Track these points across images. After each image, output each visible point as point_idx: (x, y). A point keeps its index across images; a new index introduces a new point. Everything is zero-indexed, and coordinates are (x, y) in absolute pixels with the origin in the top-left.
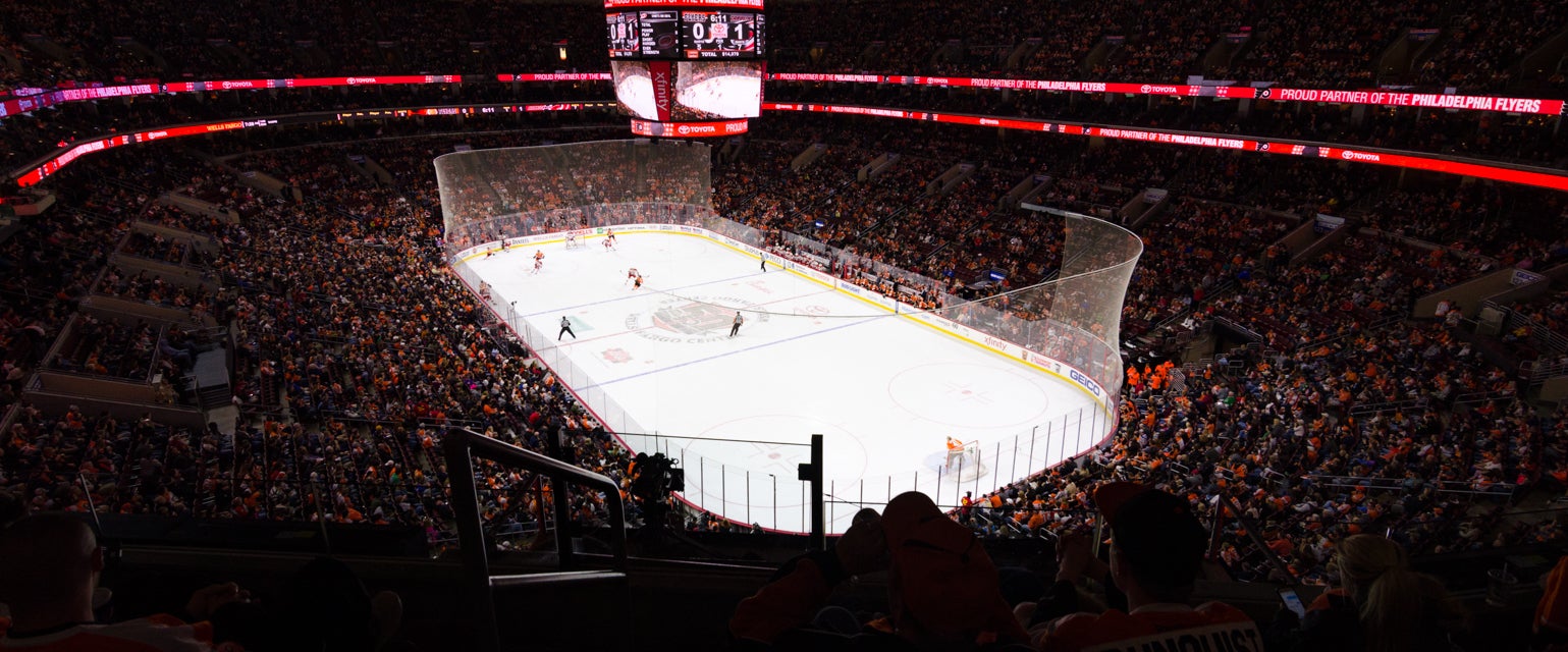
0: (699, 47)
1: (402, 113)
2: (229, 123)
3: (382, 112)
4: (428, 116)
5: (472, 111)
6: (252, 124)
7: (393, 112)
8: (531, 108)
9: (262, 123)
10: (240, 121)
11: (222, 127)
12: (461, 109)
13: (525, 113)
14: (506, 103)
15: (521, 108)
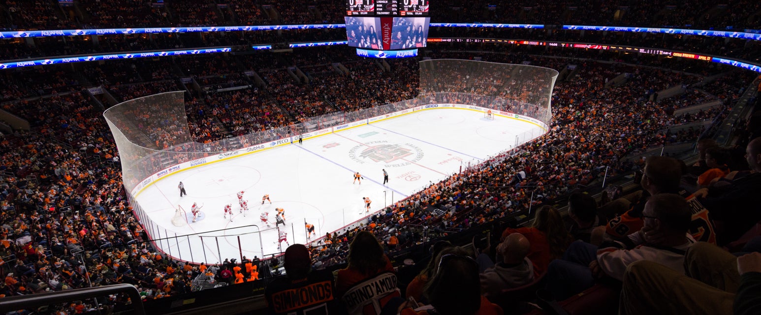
1: (512, 42)
2: (436, 39)
4: (524, 45)
5: (545, 44)
7: (508, 41)
8: (577, 46)
10: (441, 39)
13: (573, 48)
14: (563, 41)
15: (571, 45)
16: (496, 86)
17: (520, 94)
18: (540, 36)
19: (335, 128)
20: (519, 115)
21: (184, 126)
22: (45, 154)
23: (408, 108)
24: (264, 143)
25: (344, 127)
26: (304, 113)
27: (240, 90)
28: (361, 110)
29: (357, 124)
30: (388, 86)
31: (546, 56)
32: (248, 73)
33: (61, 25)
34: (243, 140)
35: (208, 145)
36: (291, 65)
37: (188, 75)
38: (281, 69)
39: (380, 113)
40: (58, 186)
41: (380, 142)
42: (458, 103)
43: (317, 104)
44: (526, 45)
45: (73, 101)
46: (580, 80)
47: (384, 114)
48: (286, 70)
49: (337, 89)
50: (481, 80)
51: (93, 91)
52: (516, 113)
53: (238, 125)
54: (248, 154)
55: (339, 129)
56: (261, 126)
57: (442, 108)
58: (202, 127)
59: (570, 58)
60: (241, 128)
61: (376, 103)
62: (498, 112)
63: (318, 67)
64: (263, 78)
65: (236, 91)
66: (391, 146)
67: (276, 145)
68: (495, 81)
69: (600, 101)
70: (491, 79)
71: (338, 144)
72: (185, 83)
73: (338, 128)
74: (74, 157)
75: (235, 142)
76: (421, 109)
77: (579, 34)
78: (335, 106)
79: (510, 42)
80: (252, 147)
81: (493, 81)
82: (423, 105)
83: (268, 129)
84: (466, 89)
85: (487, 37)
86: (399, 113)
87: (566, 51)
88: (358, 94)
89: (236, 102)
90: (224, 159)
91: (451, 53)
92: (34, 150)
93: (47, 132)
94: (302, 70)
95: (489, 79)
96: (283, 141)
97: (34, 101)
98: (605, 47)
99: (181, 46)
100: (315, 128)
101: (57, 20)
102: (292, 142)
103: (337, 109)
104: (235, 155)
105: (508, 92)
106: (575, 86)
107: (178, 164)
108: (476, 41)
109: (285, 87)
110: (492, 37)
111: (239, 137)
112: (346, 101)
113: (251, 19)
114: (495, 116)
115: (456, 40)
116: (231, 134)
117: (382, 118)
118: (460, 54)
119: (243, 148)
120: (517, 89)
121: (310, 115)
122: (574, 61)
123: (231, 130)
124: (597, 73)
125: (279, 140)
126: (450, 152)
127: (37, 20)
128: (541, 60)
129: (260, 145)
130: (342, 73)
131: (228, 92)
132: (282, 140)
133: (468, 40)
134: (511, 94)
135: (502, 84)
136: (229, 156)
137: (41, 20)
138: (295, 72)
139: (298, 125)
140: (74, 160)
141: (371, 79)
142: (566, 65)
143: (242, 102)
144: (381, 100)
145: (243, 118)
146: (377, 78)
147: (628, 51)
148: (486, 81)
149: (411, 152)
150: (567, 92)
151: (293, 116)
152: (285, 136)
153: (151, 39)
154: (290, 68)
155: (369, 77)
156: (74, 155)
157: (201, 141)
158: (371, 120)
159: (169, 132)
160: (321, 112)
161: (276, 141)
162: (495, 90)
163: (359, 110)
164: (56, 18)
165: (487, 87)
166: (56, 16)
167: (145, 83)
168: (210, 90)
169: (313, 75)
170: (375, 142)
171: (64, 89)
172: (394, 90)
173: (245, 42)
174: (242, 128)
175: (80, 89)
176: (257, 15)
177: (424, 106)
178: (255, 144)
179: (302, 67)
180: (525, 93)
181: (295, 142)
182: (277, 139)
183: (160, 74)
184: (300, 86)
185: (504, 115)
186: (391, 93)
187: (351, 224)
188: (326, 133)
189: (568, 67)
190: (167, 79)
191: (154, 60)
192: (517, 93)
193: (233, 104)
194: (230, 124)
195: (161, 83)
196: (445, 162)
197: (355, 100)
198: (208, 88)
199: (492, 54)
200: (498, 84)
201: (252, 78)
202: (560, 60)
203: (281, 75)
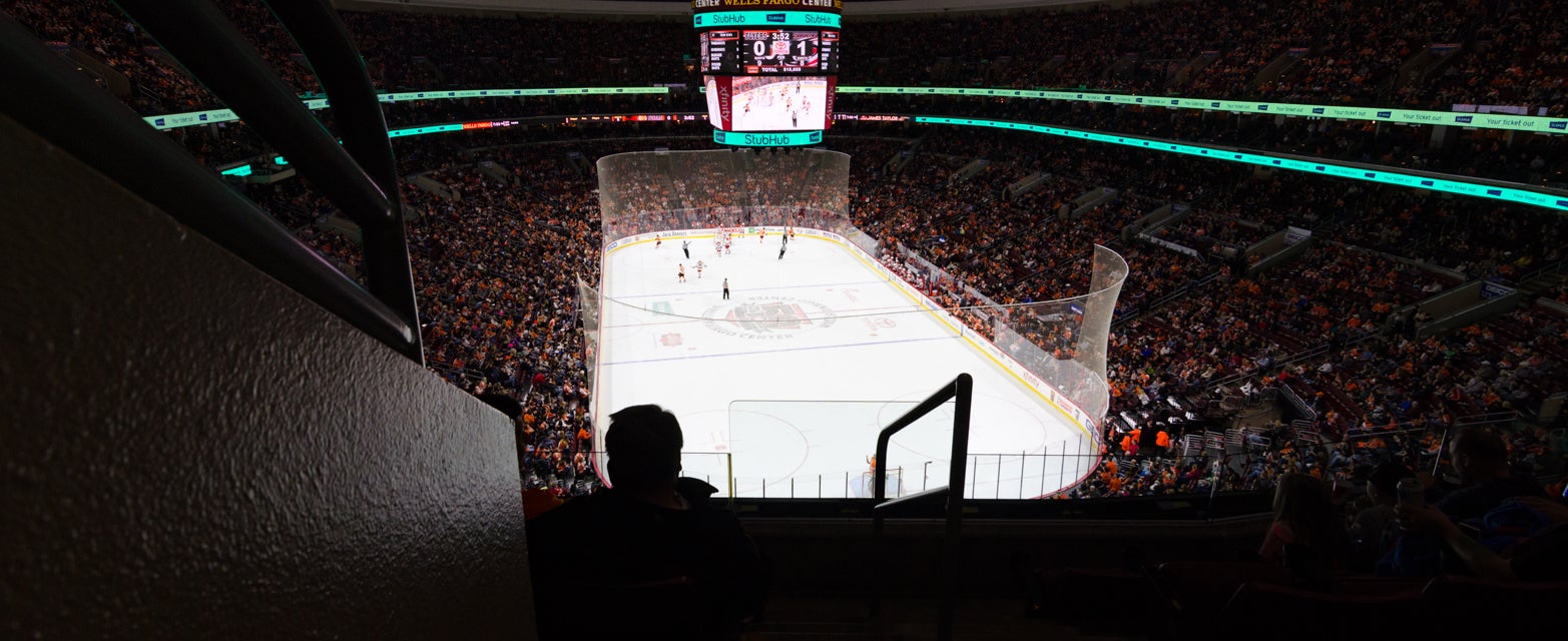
0: (760, 63)
1: (618, 118)
3: (602, 117)
4: (640, 121)
5: (675, 118)
6: (498, 124)
7: (610, 117)
9: (506, 124)
10: (489, 122)
12: (666, 116)
18: (665, 106)
42: (639, 232)
44: (644, 122)
57: (622, 247)
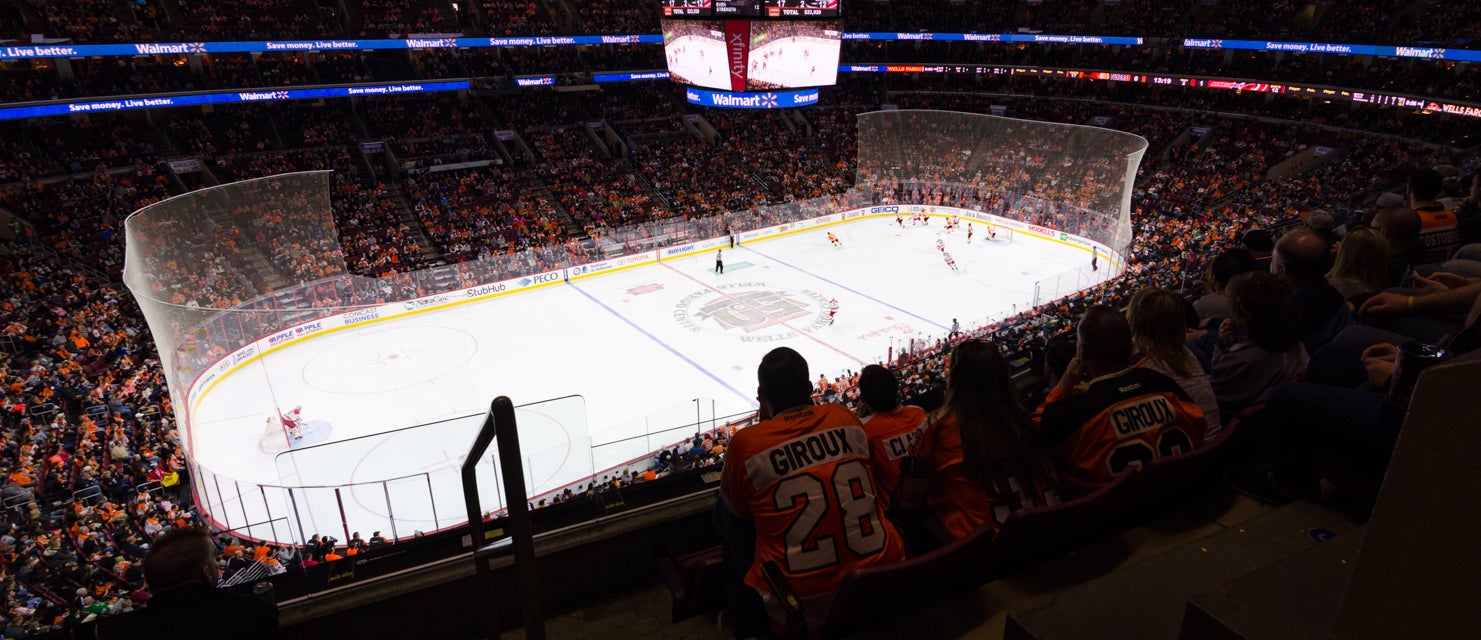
1: (1074, 74)
2: (912, 66)
5: (1144, 80)
6: (931, 69)
7: (1065, 72)
8: (1215, 84)
9: (939, 69)
10: (921, 66)
11: (903, 69)
14: (1184, 74)
15: (1202, 83)
16: (1028, 170)
17: (1079, 187)
18: (1135, 62)
19: (664, 252)
20: (1069, 235)
21: (348, 241)
22: (49, 291)
23: (833, 213)
24: (506, 279)
25: (684, 249)
26: (605, 218)
27: (479, 170)
28: (728, 214)
29: (713, 244)
30: (795, 164)
31: (1145, 106)
32: (503, 135)
33: (122, 33)
34: (461, 272)
35: (387, 281)
36: (596, 117)
37: (376, 136)
38: (572, 126)
39: (766, 221)
40: (51, 359)
41: (750, 284)
42: (942, 204)
43: (638, 199)
44: (1104, 81)
45: (134, 186)
46: (1214, 161)
47: (777, 224)
48: (583, 129)
49: (684, 169)
50: (999, 156)
51: (179, 165)
52: (1062, 229)
53: (459, 241)
54: (468, 301)
55: (672, 255)
56: (507, 245)
58: (385, 242)
59: (1198, 111)
60: (464, 248)
61: (764, 200)
62: (1025, 226)
63: (651, 123)
64: (532, 146)
65: (470, 170)
66: (770, 294)
67: (530, 285)
68: (1029, 159)
69: (1250, 208)
70: (1022, 154)
71: (660, 287)
72: (369, 152)
73: (670, 252)
74: (106, 301)
75: (447, 276)
76: (860, 216)
77: (1222, 58)
78: (672, 205)
79: (1070, 75)
80: (479, 288)
81: (1024, 159)
82: (864, 206)
83: (520, 250)
84: (962, 175)
85: (1019, 64)
86: (810, 222)
87: (1192, 93)
88: (728, 180)
89: (465, 194)
90: (417, 312)
91: (944, 97)
92: (28, 283)
93: (68, 247)
94: (616, 129)
95: (1017, 153)
96: (548, 278)
97: (56, 185)
98: (1275, 89)
99: (366, 77)
100: (621, 251)
101: (117, 24)
102: (566, 280)
103: (676, 211)
104: (441, 304)
105: (1053, 183)
106: (1201, 173)
107: (318, 318)
108: (996, 71)
109: (575, 162)
110: (1031, 63)
111: (456, 267)
112: (698, 196)
113: (515, 23)
114: (1014, 233)
115: (954, 69)
116: (443, 259)
117: (770, 232)
118: (962, 98)
119: (462, 288)
120: (1074, 178)
121: (616, 222)
122: (1209, 117)
123: (443, 251)
124: (1253, 145)
125: (539, 275)
126: (893, 313)
127: (75, 23)
128: (1135, 113)
129: (497, 284)
130: (701, 136)
131: (451, 173)
132: (544, 274)
133: (979, 70)
134: (1060, 187)
135: (1042, 166)
136: (429, 306)
137: (84, 24)
138: (601, 133)
139: (586, 243)
140: (106, 305)
141: (761, 150)
142: (1188, 125)
143: (479, 193)
144: (777, 195)
145: (474, 227)
146: (776, 146)
147: (1328, 97)
148: (1010, 157)
149: (807, 309)
150: (1181, 185)
151: (579, 224)
152: (554, 266)
153: (308, 64)
154: (593, 125)
155: (759, 145)
156: (107, 297)
157: (376, 273)
158: (746, 237)
159: (314, 252)
160: (640, 218)
161: (529, 277)
162: (1026, 177)
163: (723, 214)
164: (113, 20)
165: (1010, 169)
166: (115, 17)
167: (285, 152)
168: (417, 166)
169: (638, 141)
170: (740, 284)
171: (122, 162)
172: (806, 173)
173: (500, 71)
174: (466, 248)
175: (153, 162)
176: (527, 15)
177: (868, 210)
178: (486, 281)
179: (618, 123)
180: (1090, 184)
181: (573, 279)
182: (535, 272)
183: (320, 133)
184: (607, 162)
185: (1036, 233)
186: (800, 179)
187: (610, 469)
188: (642, 261)
189: (1191, 130)
190: (333, 143)
191: (313, 104)
192: (1072, 185)
193: (459, 198)
194: (443, 238)
195: (320, 153)
196: (874, 333)
197: (719, 194)
198: (413, 163)
199: (1030, 99)
200: (1033, 164)
201: (510, 144)
202: (1176, 115)
203: (570, 139)
